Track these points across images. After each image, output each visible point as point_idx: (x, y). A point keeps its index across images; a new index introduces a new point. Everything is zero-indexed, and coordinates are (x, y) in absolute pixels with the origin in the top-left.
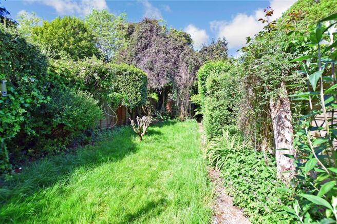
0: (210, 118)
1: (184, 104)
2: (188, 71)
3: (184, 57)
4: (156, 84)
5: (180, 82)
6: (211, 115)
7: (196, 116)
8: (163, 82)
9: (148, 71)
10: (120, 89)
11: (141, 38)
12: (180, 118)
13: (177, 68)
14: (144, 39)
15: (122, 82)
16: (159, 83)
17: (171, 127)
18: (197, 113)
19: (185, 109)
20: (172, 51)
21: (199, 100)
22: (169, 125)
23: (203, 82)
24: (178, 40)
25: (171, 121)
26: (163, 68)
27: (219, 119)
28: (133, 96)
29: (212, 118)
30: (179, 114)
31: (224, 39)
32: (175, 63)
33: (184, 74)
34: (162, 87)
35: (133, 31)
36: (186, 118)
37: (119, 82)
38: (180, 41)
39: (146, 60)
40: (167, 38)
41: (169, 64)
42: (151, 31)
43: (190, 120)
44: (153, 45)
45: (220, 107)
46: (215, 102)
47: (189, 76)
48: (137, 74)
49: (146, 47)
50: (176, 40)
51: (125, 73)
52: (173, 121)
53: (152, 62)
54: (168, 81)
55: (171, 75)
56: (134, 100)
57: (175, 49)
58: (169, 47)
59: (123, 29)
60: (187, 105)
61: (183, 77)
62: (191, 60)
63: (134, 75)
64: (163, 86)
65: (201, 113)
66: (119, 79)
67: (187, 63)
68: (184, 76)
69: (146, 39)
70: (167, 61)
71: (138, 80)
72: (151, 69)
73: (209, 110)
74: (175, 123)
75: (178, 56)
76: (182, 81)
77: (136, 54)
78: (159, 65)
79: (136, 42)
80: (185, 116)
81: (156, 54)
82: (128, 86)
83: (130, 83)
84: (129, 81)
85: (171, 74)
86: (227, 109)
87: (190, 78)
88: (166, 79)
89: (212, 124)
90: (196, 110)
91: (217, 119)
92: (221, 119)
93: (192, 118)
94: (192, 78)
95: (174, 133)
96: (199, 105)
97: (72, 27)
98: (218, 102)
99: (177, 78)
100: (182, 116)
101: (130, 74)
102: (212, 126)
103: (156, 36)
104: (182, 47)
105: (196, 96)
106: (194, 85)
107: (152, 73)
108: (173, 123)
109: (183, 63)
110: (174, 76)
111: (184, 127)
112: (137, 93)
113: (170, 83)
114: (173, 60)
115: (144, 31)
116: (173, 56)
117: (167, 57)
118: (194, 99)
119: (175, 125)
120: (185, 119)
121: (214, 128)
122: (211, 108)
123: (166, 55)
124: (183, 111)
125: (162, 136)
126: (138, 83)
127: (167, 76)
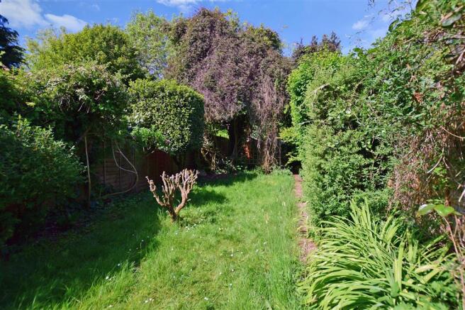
0: (317, 174)
1: (269, 144)
2: (275, 88)
3: (266, 67)
4: (220, 113)
5: (261, 107)
6: (319, 167)
7: (290, 165)
8: (232, 109)
9: (207, 92)
10: (154, 123)
11: (195, 39)
12: (263, 167)
13: (256, 85)
14: (200, 41)
15: (158, 110)
16: (226, 110)
17: (246, 184)
18: (291, 160)
19: (270, 154)
20: (246, 57)
21: (294, 135)
22: (243, 181)
23: (299, 98)
24: (257, 40)
25: (248, 172)
26: (232, 85)
27: (340, 177)
28: (177, 134)
29: (323, 174)
30: (261, 161)
31: (334, 36)
32: (251, 77)
33: (266, 94)
34: (230, 117)
35: (184, 31)
36: (274, 167)
37: (154, 111)
38: (260, 42)
39: (204, 75)
40: (238, 38)
41: (241, 79)
42: (212, 28)
43: (280, 172)
44: (215, 50)
45: (342, 148)
46: (329, 137)
47: (275, 97)
48: (181, 95)
49: (205, 53)
50: (253, 39)
51: (161, 94)
52: (251, 172)
53: (213, 77)
54: (240, 107)
55: (247, 97)
56: (178, 140)
57: (251, 54)
58: (241, 52)
59: (170, 30)
60: (275, 146)
61: (266, 100)
62: (278, 70)
63: (176, 97)
64: (232, 115)
65: (299, 158)
66: (153, 105)
67: (271, 76)
68: (267, 98)
69: (204, 42)
70: (237, 74)
71: (185, 106)
72: (212, 89)
73: (316, 154)
74: (255, 176)
75: (257, 66)
76: (264, 106)
77: (188, 67)
78: (225, 82)
79: (188, 48)
80: (271, 165)
81: (220, 64)
82: (168, 117)
83: (170, 111)
84: (169, 108)
85: (245, 95)
86: (359, 153)
87: (278, 102)
88: (237, 104)
89: (324, 187)
90: (289, 153)
91: (335, 175)
92: (346, 177)
93: (283, 168)
94: (282, 100)
95: (248, 198)
96: (295, 146)
97: (104, 39)
98: (336, 137)
99: (255, 102)
100: (266, 164)
101: (171, 95)
102: (323, 194)
103: (220, 35)
104: (263, 51)
105: (289, 129)
106: (285, 112)
107: (213, 95)
108: (251, 177)
109: (266, 76)
110: (251, 98)
111: (269, 185)
112: (183, 127)
113: (244, 110)
114: (248, 72)
115: (200, 28)
116: (248, 66)
117: (237, 68)
118: (285, 135)
119: (254, 180)
120: (272, 169)
121: (327, 196)
122: (320, 150)
123: (237, 64)
124: (268, 156)
125: (224, 205)
126: (183, 111)
127: (239, 98)
